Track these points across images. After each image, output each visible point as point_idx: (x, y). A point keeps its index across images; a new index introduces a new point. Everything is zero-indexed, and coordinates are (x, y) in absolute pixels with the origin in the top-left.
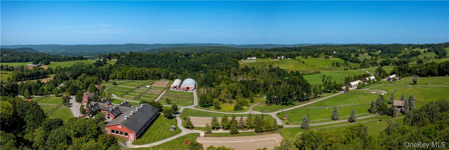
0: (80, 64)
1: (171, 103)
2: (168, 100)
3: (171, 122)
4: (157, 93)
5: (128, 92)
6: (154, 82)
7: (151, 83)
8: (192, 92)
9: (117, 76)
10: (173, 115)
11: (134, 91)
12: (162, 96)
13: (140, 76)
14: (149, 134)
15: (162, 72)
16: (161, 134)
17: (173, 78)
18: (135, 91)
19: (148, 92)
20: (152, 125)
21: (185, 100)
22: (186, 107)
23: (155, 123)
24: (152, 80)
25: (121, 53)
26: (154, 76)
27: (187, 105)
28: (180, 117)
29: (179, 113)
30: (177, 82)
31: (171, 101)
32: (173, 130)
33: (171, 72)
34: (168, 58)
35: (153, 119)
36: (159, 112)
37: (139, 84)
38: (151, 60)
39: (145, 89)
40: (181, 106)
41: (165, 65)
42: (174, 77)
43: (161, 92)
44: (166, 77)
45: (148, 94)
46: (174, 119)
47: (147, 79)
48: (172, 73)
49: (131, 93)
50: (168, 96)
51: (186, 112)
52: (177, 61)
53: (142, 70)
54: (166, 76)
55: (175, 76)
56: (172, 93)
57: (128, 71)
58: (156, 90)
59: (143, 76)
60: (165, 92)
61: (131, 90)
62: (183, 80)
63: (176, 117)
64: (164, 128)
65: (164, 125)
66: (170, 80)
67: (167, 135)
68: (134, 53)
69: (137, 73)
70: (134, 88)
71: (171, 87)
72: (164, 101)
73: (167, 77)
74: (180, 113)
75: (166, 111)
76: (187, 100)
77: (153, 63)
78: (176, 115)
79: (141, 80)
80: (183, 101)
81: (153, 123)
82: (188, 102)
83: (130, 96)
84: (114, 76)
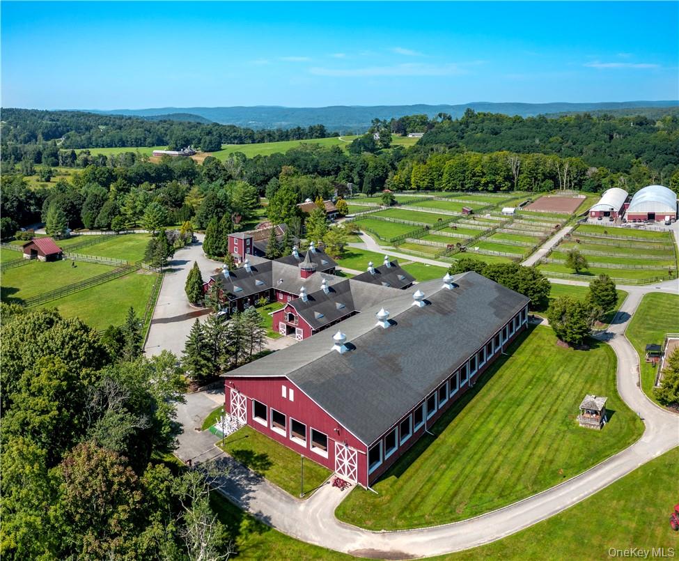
0: (309, 148)
1: (589, 270)
2: (578, 257)
3: (587, 371)
4: (536, 234)
5: (428, 228)
6: (533, 198)
7: (524, 200)
8: (667, 228)
9: (413, 180)
10: (596, 328)
11: (452, 224)
12: (557, 245)
13: (488, 179)
14: (462, 445)
15: (562, 165)
16: (527, 448)
17: (600, 186)
18: (457, 225)
19: (505, 231)
20: (489, 384)
21: (645, 257)
22: (652, 288)
23: (507, 373)
24: (529, 193)
25: (440, 115)
26: (536, 179)
27: (657, 280)
28: (632, 335)
29: (622, 317)
30: (612, 198)
31: (590, 264)
32: (593, 423)
33: (593, 165)
34: (584, 128)
35: (495, 350)
36: (530, 314)
37: (478, 203)
38: (531, 132)
39: (497, 219)
40: (630, 284)
41: (574, 146)
42: (604, 181)
43: (552, 230)
44: (575, 184)
45: (504, 236)
46: (600, 351)
47: (513, 190)
48: (594, 170)
49: (438, 233)
50: (578, 241)
51: (652, 312)
52: (611, 137)
53: (496, 161)
54: (575, 179)
55: (607, 179)
56: (593, 234)
57: (451, 162)
58: (535, 223)
59: (499, 179)
60: (568, 229)
61: (442, 224)
62: (632, 192)
63: (612, 335)
64: (545, 409)
65: (550, 383)
66: (588, 191)
67: (562, 458)
68: (479, 114)
69: (478, 169)
70: (456, 214)
71: (593, 214)
72: (563, 262)
73: (579, 185)
74: (630, 316)
75: (563, 313)
76: (653, 257)
77: (537, 141)
78: (612, 328)
79: (491, 192)
80: (639, 263)
81: (495, 372)
82: (659, 268)
83: (428, 242)
84: (403, 180)
